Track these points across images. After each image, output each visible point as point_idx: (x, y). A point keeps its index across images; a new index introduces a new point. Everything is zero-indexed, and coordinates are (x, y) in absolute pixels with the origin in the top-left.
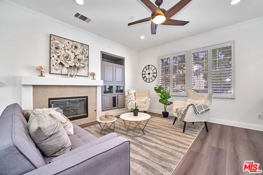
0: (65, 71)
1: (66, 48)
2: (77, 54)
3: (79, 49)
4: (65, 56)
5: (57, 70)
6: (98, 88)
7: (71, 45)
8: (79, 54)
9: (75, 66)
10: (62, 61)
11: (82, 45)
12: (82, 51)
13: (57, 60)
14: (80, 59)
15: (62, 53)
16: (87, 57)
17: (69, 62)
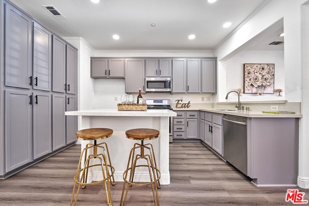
0: (254, 90)
1: (255, 71)
2: (264, 74)
3: (266, 69)
4: (254, 78)
5: (249, 90)
7: (259, 68)
8: (266, 74)
9: (262, 85)
10: (253, 82)
11: (269, 65)
12: (268, 71)
13: (249, 83)
14: (266, 79)
15: (252, 76)
16: (273, 75)
17: (258, 83)
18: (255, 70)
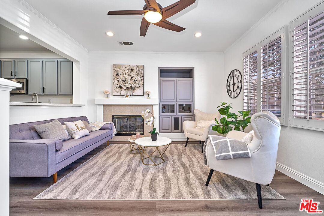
0: (123, 92)
1: (124, 73)
2: (133, 76)
3: (135, 71)
4: (123, 80)
5: (117, 92)
6: (154, 107)
7: (128, 69)
8: (135, 75)
9: (131, 87)
10: (121, 84)
11: (138, 67)
12: (137, 72)
13: (117, 84)
14: (136, 80)
15: (121, 77)
16: (143, 77)
17: (126, 85)
18: (124, 71)
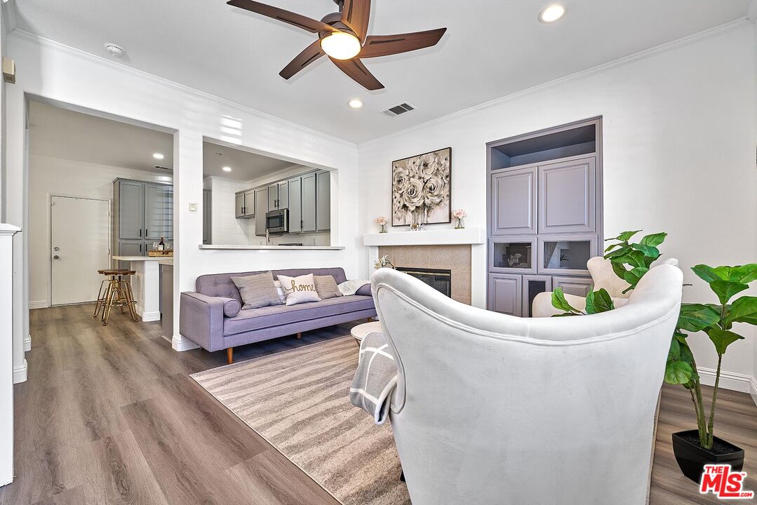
1: (411, 175)
2: (427, 178)
3: (431, 166)
4: (409, 191)
5: (399, 219)
6: (473, 248)
7: (418, 164)
8: (431, 176)
9: (424, 203)
10: (406, 201)
11: (437, 154)
12: (436, 168)
13: (399, 202)
14: (433, 187)
15: (406, 186)
16: (448, 176)
17: (415, 200)
18: (411, 172)
